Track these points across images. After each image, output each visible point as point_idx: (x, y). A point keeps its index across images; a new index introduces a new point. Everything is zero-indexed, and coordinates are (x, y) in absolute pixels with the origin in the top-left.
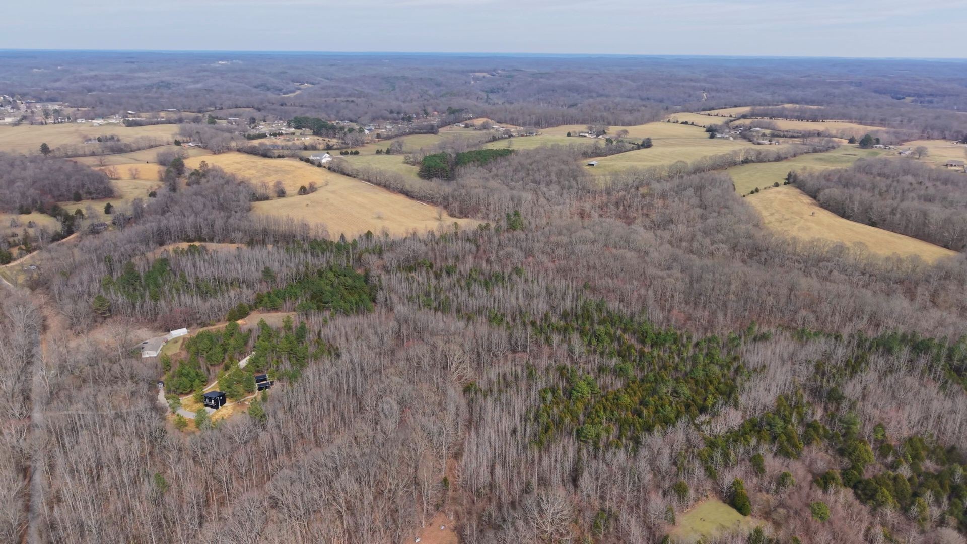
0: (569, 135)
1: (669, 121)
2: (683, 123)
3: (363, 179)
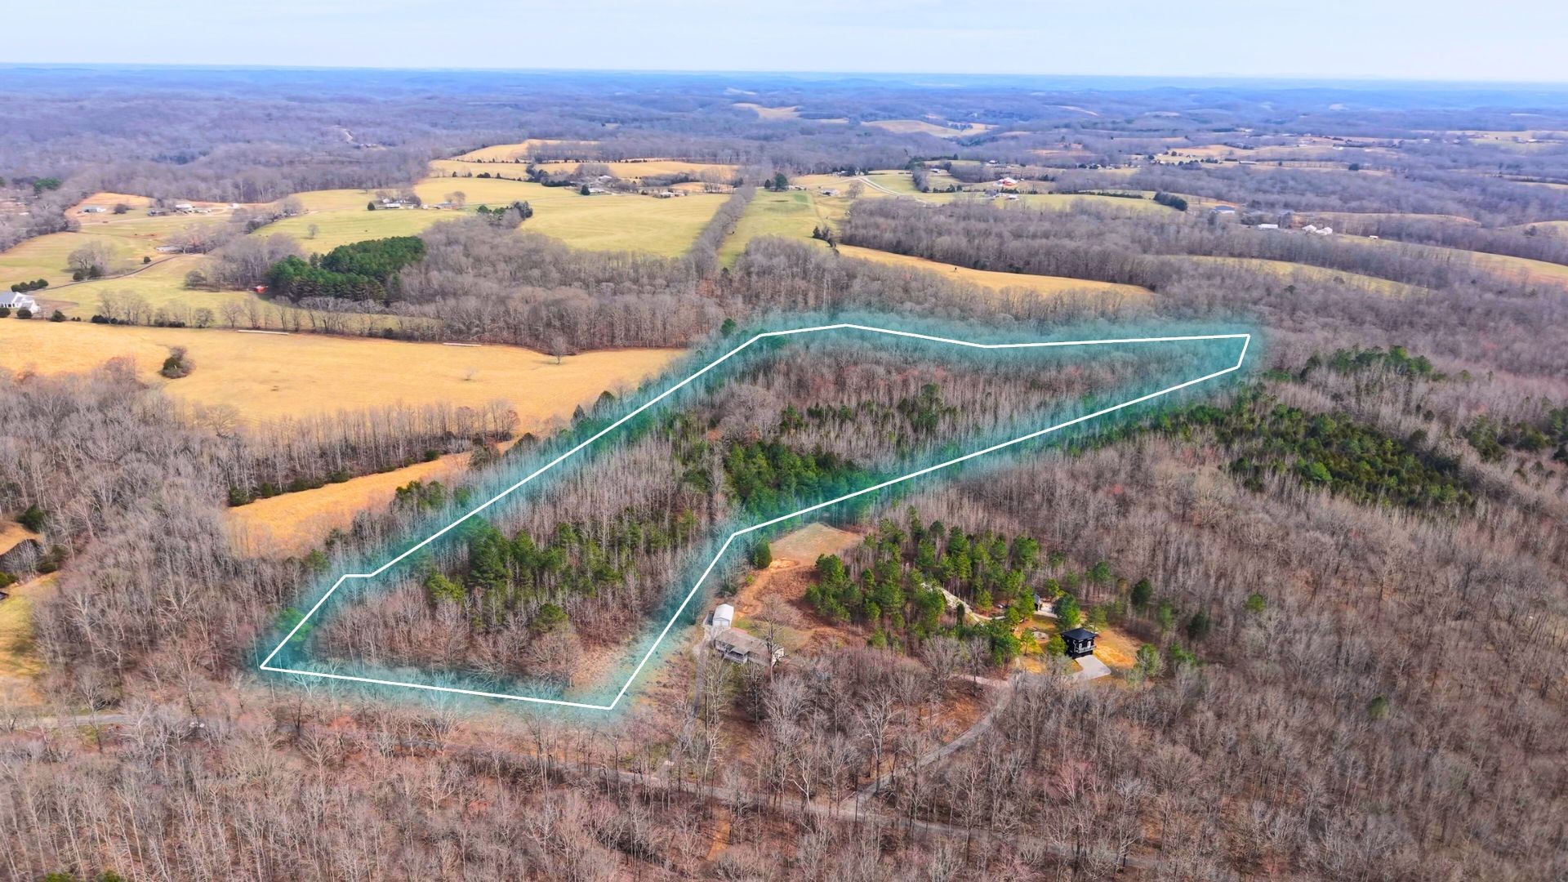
0: (370, 207)
1: (454, 175)
2: (480, 176)
3: (233, 327)
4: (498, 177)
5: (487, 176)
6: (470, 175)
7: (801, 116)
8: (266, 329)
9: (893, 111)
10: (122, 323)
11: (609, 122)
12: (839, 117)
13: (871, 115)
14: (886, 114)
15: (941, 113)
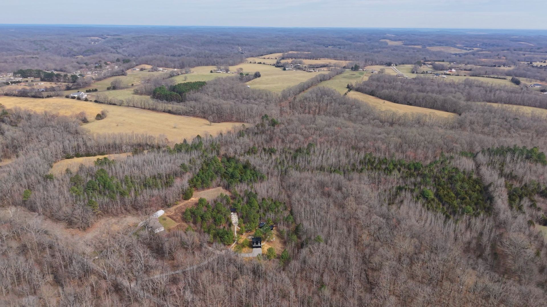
0: (211, 72)
1: (251, 63)
2: (258, 63)
3: (128, 106)
4: (264, 64)
5: (260, 63)
6: (255, 63)
7: (403, 44)
8: (136, 107)
9: (443, 43)
10: (102, 103)
11: (330, 46)
12: (418, 45)
13: (433, 44)
14: (439, 44)
15: (463, 44)
